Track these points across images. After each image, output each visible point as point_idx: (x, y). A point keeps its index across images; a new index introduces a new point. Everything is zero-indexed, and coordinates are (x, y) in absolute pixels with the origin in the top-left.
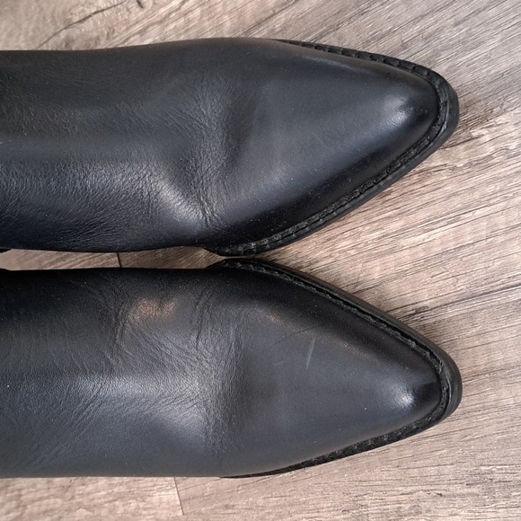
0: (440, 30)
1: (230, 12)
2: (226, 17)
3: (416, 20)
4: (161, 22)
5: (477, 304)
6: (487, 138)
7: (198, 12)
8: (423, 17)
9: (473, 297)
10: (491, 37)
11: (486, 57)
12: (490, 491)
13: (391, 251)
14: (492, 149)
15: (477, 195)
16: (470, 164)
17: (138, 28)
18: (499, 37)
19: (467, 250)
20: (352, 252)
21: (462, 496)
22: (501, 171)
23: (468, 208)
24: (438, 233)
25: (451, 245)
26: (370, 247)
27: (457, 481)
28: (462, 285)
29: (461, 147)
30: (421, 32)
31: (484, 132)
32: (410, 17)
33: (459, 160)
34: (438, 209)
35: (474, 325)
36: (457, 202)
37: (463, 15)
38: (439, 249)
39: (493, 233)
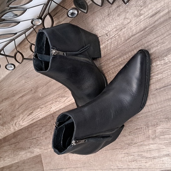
0: (159, 40)
1: (123, 37)
2: (122, 38)
3: (154, 39)
4: (111, 39)
5: (166, 88)
6: (167, 59)
7: (117, 37)
8: (156, 38)
9: (165, 86)
12: (169, 120)
14: (167, 61)
16: (164, 64)
17: (107, 40)
18: (168, 42)
19: (164, 79)
21: (164, 121)
22: (169, 65)
23: (164, 71)
24: (160, 75)
25: (161, 78)
27: (164, 118)
28: (163, 85)
29: (163, 61)
30: (155, 41)
31: (166, 58)
32: (153, 38)
33: (162, 63)
35: (165, 91)
36: (162, 70)
38: (159, 79)
39: (168, 75)
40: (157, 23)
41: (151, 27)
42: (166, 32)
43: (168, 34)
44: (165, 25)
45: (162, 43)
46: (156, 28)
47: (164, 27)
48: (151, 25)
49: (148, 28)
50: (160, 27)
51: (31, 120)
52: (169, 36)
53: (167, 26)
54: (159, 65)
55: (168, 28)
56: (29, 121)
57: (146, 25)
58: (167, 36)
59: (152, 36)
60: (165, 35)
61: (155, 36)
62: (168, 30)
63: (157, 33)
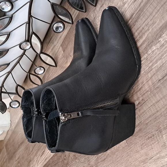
0: (148, 23)
3: (144, 23)
6: (162, 40)
8: (145, 21)
10: (157, 20)
11: (158, 24)
13: (151, 70)
14: (163, 42)
15: (163, 52)
16: (160, 47)
18: (159, 20)
19: (164, 64)
20: (144, 73)
23: (162, 55)
24: (159, 63)
25: (161, 64)
26: (147, 71)
29: (158, 44)
30: (145, 24)
31: (161, 39)
32: (142, 22)
34: (157, 58)
36: (160, 55)
37: (151, 18)
38: (159, 66)
40: (142, 4)
41: (137, 11)
42: (154, 10)
43: (157, 11)
44: (152, 3)
45: (153, 23)
46: (142, 11)
47: (151, 5)
48: (137, 9)
49: (134, 15)
50: (147, 7)
51: (44, 160)
52: (158, 13)
53: (153, 2)
54: (155, 50)
55: (155, 5)
56: (43, 161)
57: (132, 12)
58: (156, 13)
59: (141, 21)
60: (154, 13)
61: (144, 19)
62: (156, 6)
63: (144, 15)
